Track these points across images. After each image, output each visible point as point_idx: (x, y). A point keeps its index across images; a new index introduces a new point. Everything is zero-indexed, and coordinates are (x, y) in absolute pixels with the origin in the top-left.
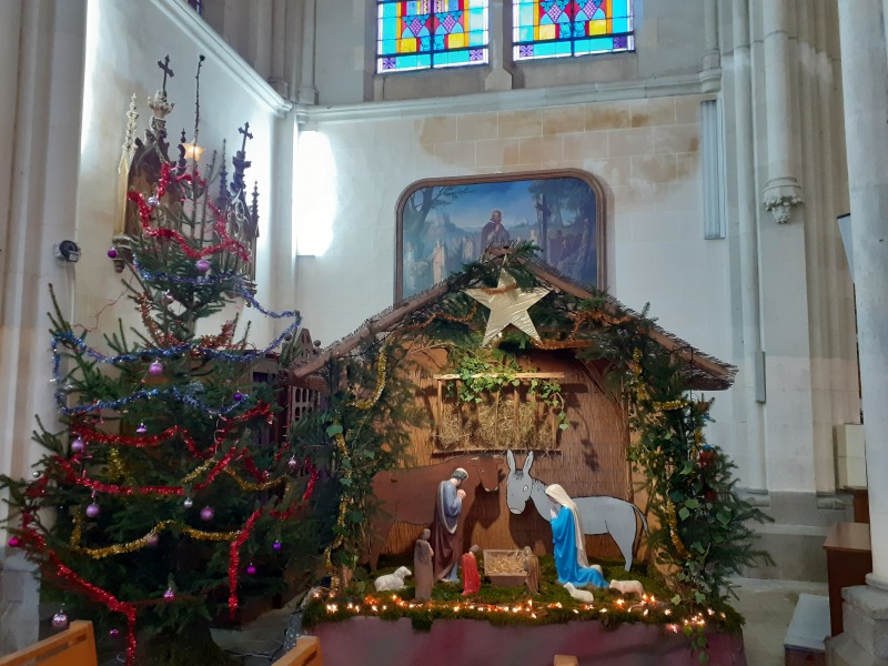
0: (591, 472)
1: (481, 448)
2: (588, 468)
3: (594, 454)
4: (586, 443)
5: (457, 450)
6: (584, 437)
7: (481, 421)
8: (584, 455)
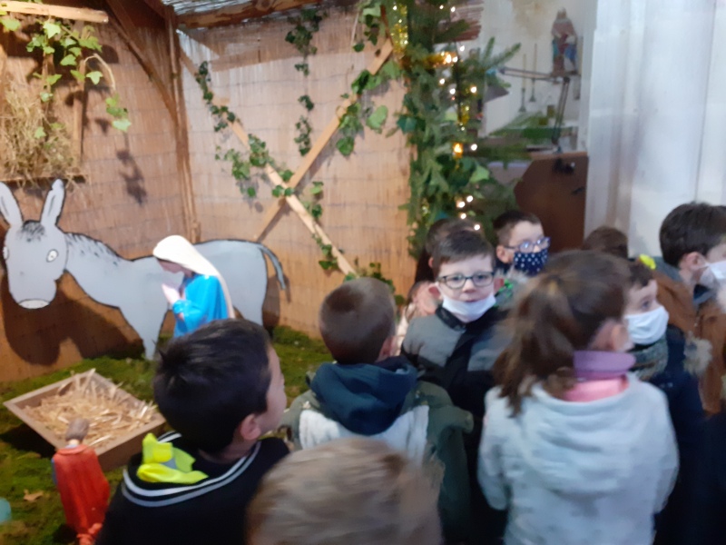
0: (137, 205)
2: (132, 200)
3: (138, 176)
4: (124, 156)
6: (121, 147)
8: (123, 179)
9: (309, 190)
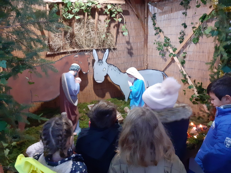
0: (130, 57)
1: (76, 49)
3: (131, 48)
4: (128, 43)
5: (62, 51)
6: (127, 40)
7: (75, 33)
8: (127, 49)
9: (182, 55)
